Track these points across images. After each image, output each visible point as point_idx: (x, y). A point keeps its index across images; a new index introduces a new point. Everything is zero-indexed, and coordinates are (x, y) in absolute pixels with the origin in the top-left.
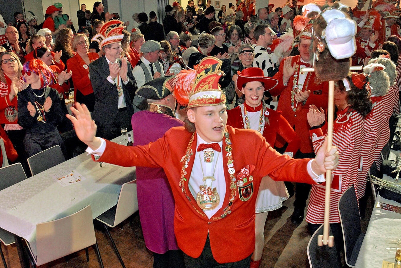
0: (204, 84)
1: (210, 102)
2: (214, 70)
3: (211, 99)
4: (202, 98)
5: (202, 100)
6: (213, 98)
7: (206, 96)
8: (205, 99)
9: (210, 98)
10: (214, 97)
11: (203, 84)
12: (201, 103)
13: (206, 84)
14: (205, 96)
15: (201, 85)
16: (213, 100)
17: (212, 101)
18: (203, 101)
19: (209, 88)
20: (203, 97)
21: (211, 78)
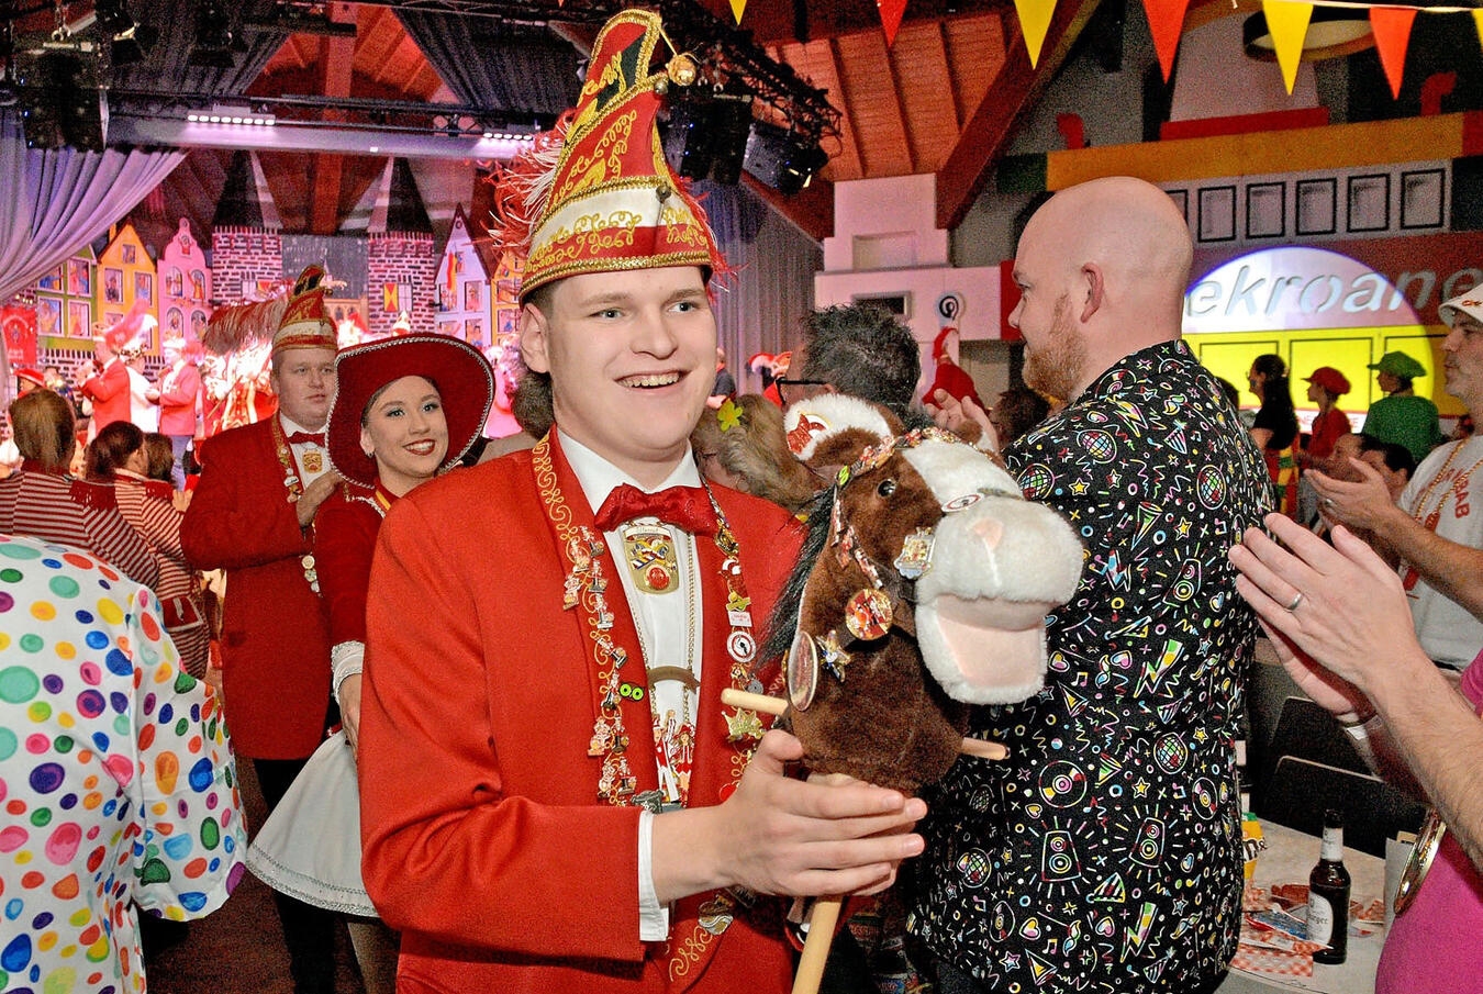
0: (587, 162)
1: (608, 246)
2: (630, 81)
3: (612, 231)
4: (571, 232)
5: (573, 240)
6: (622, 225)
7: (589, 222)
8: (583, 234)
9: (607, 224)
10: (628, 218)
11: (582, 166)
12: (566, 259)
13: (597, 160)
14: (583, 218)
15: (574, 172)
16: (623, 238)
17: (619, 243)
18: (578, 246)
19: (609, 174)
20: (579, 225)
21: (617, 124)
